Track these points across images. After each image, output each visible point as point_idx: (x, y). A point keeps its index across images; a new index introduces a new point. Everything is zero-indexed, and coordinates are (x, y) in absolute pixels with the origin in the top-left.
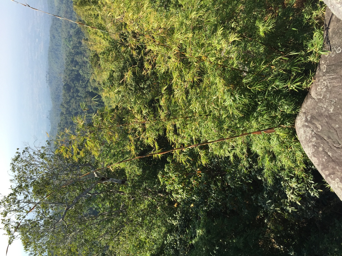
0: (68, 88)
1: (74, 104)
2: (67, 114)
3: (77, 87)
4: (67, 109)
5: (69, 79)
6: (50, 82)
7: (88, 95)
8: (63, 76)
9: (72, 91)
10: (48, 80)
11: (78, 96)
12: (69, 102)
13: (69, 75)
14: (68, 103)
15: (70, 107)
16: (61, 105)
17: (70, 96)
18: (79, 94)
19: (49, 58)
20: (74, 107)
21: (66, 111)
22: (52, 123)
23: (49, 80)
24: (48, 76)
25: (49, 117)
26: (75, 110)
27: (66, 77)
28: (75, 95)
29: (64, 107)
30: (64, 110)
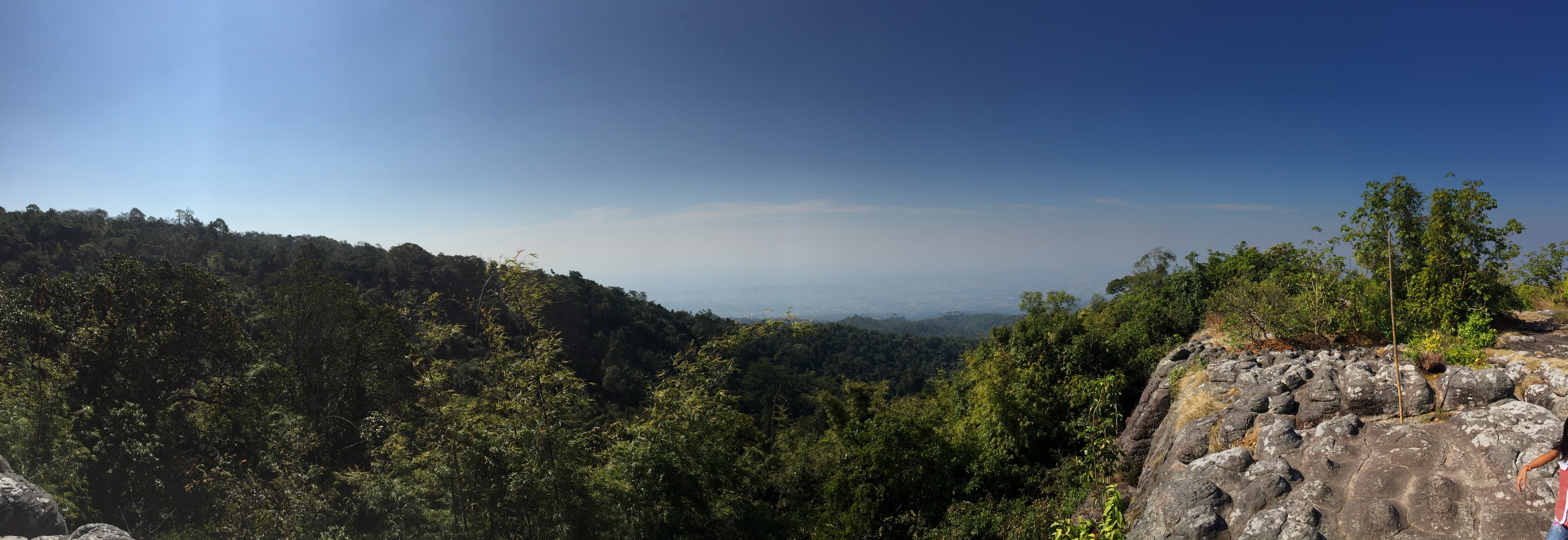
0: (935, 344)
1: (908, 354)
2: (892, 343)
3: (936, 358)
4: (900, 344)
5: (950, 346)
6: (949, 317)
7: (917, 377)
8: (955, 335)
9: (929, 350)
10: (953, 314)
11: (922, 360)
12: (912, 347)
13: (956, 345)
14: (910, 345)
15: (903, 348)
16: (907, 335)
17: (921, 347)
18: (924, 362)
19: (985, 315)
20: (903, 354)
21: (896, 342)
22: (885, 321)
23: (952, 316)
24: (958, 314)
25: (895, 317)
26: (898, 357)
27: (953, 341)
28: (923, 356)
29: (904, 339)
30: (898, 339)
